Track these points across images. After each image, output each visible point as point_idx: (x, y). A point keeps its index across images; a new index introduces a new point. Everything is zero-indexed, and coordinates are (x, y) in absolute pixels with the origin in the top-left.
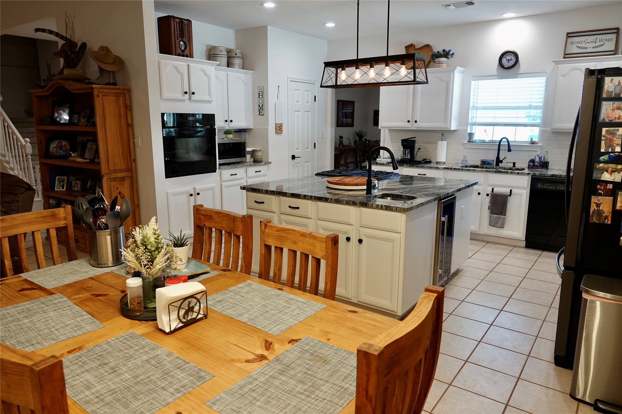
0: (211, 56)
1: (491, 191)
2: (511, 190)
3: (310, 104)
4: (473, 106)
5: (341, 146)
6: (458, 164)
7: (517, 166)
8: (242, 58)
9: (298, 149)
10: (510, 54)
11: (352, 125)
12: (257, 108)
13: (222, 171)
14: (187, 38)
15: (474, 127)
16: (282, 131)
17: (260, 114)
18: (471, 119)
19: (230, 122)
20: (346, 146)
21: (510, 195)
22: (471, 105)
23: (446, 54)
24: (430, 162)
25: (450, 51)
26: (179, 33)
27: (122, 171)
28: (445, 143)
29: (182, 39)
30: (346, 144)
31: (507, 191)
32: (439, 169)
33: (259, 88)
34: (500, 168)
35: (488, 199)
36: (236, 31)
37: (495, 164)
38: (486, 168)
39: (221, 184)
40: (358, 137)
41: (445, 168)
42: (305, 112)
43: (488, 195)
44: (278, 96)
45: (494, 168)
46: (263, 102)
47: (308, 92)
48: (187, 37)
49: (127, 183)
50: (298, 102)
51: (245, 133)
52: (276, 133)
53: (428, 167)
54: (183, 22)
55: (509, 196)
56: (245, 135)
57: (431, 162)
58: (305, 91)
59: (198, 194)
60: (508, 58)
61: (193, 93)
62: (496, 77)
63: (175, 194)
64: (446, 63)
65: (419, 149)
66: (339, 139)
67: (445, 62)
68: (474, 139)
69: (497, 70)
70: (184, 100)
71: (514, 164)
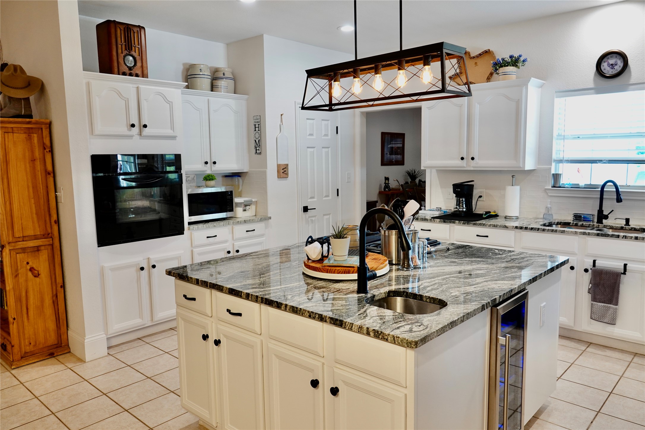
0: (189, 77)
1: (592, 264)
2: (625, 265)
3: (329, 137)
4: (559, 135)
5: (387, 190)
6: (538, 220)
7: (632, 224)
8: (234, 79)
9: (312, 198)
10: (614, 55)
11: (401, 163)
12: (253, 144)
13: (193, 232)
14: (137, 51)
15: (561, 165)
16: (287, 174)
17: (256, 153)
18: (556, 153)
19: (212, 164)
20: (393, 189)
21: (624, 273)
22: (555, 134)
23: (515, 62)
24: (496, 216)
25: (520, 56)
26: (125, 44)
27: (36, 238)
28: (517, 188)
29: (129, 52)
30: (394, 187)
31: (618, 266)
32: (507, 228)
33: (255, 118)
34: (605, 226)
35: (587, 277)
36: (227, 44)
37: (596, 220)
38: (582, 226)
39: (192, 251)
40: (411, 178)
41: (516, 227)
42: (323, 148)
43: (586, 270)
44: (282, 128)
45: (595, 226)
46: (260, 136)
47: (326, 122)
48: (137, 49)
49: (44, 255)
50: (311, 135)
51: (239, 178)
52: (278, 178)
53: (491, 225)
54: (130, 29)
55: (622, 273)
56: (238, 180)
57: (498, 216)
58: (322, 120)
59: (154, 266)
60: (612, 61)
61: (145, 126)
62: (592, 91)
63: (114, 269)
64: (515, 73)
65: (480, 197)
66: (384, 181)
67: (513, 73)
68: (561, 182)
69: (594, 80)
70: (131, 137)
71: (627, 220)
